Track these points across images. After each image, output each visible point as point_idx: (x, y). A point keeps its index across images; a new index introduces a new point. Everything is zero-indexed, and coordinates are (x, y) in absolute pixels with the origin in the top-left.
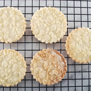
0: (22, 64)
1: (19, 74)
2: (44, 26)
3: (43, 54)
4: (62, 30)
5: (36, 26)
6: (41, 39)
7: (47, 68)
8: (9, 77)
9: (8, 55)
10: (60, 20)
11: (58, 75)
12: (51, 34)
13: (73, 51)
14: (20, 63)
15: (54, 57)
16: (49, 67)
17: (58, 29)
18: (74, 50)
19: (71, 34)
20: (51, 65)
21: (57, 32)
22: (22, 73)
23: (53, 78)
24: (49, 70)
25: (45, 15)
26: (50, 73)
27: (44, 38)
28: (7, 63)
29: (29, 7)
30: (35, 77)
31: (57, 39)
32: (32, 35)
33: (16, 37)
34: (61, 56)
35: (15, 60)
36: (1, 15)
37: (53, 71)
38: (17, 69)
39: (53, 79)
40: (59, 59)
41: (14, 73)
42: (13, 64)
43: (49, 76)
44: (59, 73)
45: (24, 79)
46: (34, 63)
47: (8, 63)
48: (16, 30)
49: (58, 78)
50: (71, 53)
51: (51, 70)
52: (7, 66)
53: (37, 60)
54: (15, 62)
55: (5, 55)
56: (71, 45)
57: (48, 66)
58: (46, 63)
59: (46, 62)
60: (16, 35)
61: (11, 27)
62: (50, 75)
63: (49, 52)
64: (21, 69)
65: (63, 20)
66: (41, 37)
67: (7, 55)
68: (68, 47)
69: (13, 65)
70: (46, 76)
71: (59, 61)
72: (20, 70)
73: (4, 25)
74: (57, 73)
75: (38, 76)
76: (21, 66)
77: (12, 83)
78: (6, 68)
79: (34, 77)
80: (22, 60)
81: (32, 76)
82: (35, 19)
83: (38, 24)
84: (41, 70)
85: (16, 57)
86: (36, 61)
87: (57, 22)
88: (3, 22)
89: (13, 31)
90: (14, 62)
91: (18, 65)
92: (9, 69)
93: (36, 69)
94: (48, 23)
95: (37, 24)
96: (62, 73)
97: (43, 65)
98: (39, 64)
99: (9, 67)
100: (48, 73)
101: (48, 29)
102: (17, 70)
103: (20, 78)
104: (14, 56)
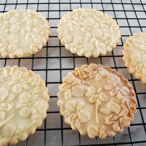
0: (39, 92)
1: (31, 114)
2: (80, 30)
3: (83, 73)
4: (112, 36)
5: (66, 31)
6: (77, 49)
7: (93, 99)
8: (8, 121)
9: (11, 76)
10: (106, 23)
11: (120, 113)
12: (95, 41)
13: (140, 66)
14: (35, 90)
15: (105, 77)
16: (98, 97)
17: (106, 34)
18: (142, 64)
19: (129, 40)
20: (101, 93)
21: (103, 39)
22: (38, 112)
23: (110, 120)
24: (98, 103)
25: (81, 17)
26: (102, 110)
27: (83, 47)
28: (6, 91)
29: (55, 11)
30: (69, 118)
31: (107, 48)
32: (61, 47)
33: (31, 47)
34: (118, 76)
35: (26, 85)
36: (9, 19)
37: (108, 104)
38: (29, 102)
39: (111, 123)
40: (115, 80)
41: (21, 112)
42: (21, 93)
43: (101, 115)
44: (122, 109)
45: (44, 128)
46: (65, 91)
47: (10, 92)
48: (31, 38)
49: (121, 119)
50: (137, 70)
51: (104, 103)
52: (6, 98)
53: (71, 85)
54: (25, 88)
55: (6, 75)
56: (134, 55)
57: (96, 96)
58: (90, 90)
59: (91, 87)
60: (32, 44)
61: (23, 33)
62: (101, 113)
63: (95, 70)
64: (37, 103)
65: (111, 23)
66: (77, 46)
67: (9, 76)
68: (130, 60)
69: (19, 94)
70: (93, 116)
71: (118, 85)
72: (35, 105)
73: (10, 32)
74: (118, 108)
75: (74, 116)
76: (36, 96)
77: (14, 136)
78: (4, 102)
79: (67, 120)
80: (40, 85)
81: (62, 117)
82: (65, 22)
83: (70, 27)
84: (82, 103)
85: (28, 80)
86: (69, 86)
87: (103, 26)
88: (10, 27)
89: (27, 38)
90: (23, 89)
91: (31, 94)
92: (10, 102)
93: (69, 101)
94: (86, 27)
95: (68, 28)
96: (127, 107)
97: (85, 94)
98: (75, 91)
99: (11, 99)
100: (97, 109)
101: (88, 35)
102: (27, 106)
103: (34, 122)
104: (24, 78)
